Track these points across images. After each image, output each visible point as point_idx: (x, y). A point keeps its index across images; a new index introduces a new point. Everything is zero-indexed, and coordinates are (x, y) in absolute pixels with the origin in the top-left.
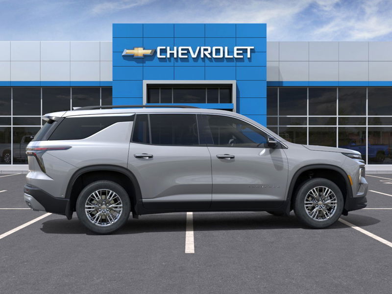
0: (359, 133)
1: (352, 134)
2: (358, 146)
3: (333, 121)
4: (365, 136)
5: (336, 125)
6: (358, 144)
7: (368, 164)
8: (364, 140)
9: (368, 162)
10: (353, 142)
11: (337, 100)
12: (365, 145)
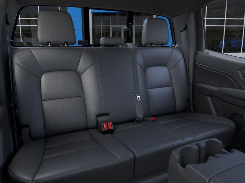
0: (238, 31)
1: (234, 31)
2: (237, 40)
3: (222, 22)
4: (242, 33)
5: (224, 25)
6: (237, 38)
7: (242, 52)
8: (241, 36)
9: (242, 51)
10: (234, 37)
11: (226, 7)
12: (242, 39)
